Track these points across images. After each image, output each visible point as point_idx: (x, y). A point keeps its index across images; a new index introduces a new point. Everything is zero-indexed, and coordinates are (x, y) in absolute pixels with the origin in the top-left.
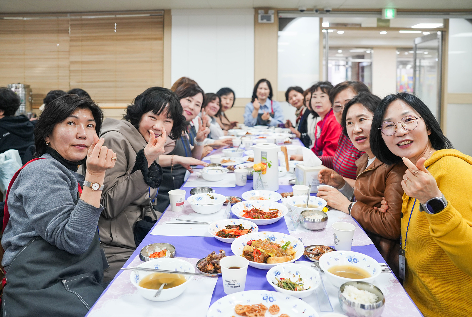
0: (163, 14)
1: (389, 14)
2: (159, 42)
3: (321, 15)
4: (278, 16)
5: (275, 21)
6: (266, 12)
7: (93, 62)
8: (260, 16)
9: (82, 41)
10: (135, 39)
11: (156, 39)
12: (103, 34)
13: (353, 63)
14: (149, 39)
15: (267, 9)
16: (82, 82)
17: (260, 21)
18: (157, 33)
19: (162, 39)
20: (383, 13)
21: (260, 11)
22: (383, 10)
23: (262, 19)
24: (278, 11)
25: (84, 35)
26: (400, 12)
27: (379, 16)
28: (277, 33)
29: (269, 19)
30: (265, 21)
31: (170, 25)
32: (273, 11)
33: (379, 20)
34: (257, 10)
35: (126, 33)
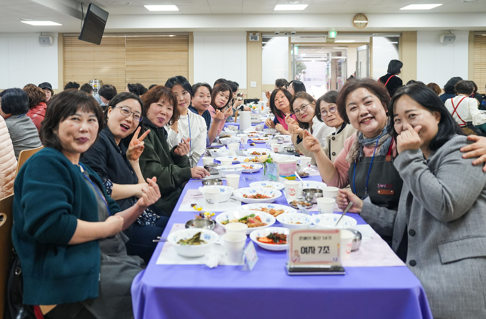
0: (188, 35)
1: (333, 35)
2: (186, 53)
3: (290, 36)
4: (262, 36)
5: (259, 40)
6: (254, 34)
7: (141, 66)
8: (250, 37)
9: (134, 51)
10: (169, 51)
11: (183, 51)
12: (148, 47)
13: (332, 59)
14: (179, 51)
15: (255, 33)
16: (134, 79)
17: (250, 40)
18: (184, 47)
19: (187, 51)
20: (329, 33)
21: (250, 34)
22: (329, 32)
23: (252, 39)
24: (262, 33)
25: (135, 48)
26: (339, 33)
27: (326, 36)
28: (262, 47)
29: (256, 38)
30: (253, 40)
31: (193, 42)
32: (259, 34)
33: (327, 38)
34: (248, 33)
35: (163, 47)
